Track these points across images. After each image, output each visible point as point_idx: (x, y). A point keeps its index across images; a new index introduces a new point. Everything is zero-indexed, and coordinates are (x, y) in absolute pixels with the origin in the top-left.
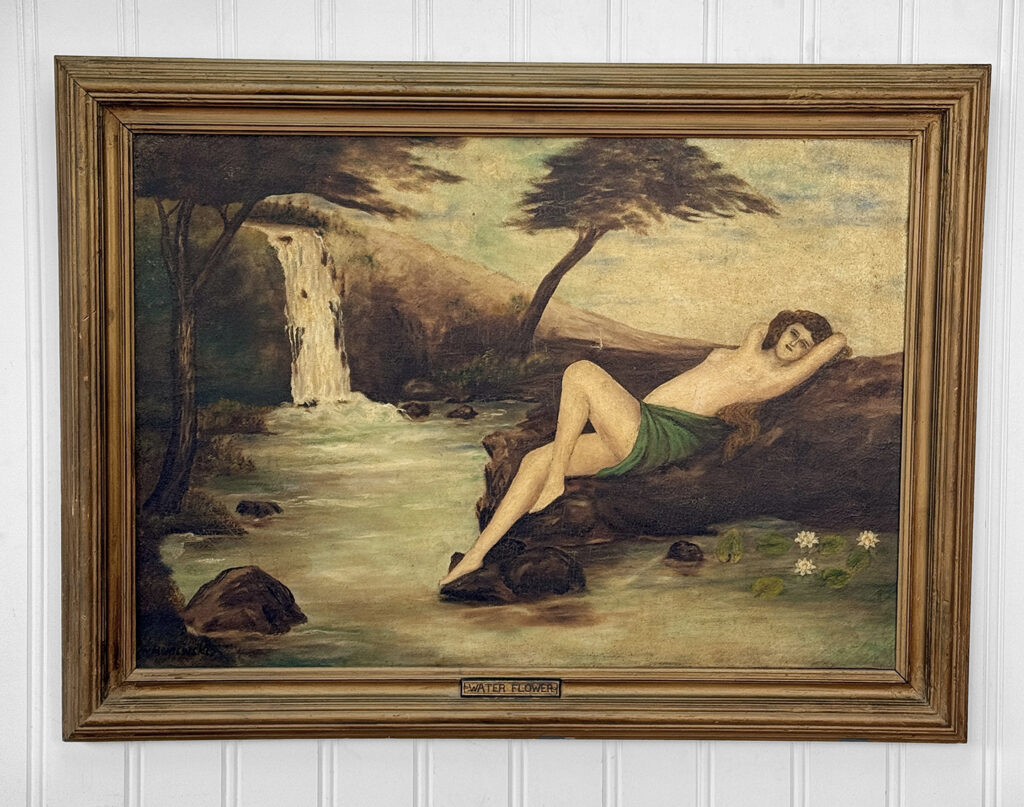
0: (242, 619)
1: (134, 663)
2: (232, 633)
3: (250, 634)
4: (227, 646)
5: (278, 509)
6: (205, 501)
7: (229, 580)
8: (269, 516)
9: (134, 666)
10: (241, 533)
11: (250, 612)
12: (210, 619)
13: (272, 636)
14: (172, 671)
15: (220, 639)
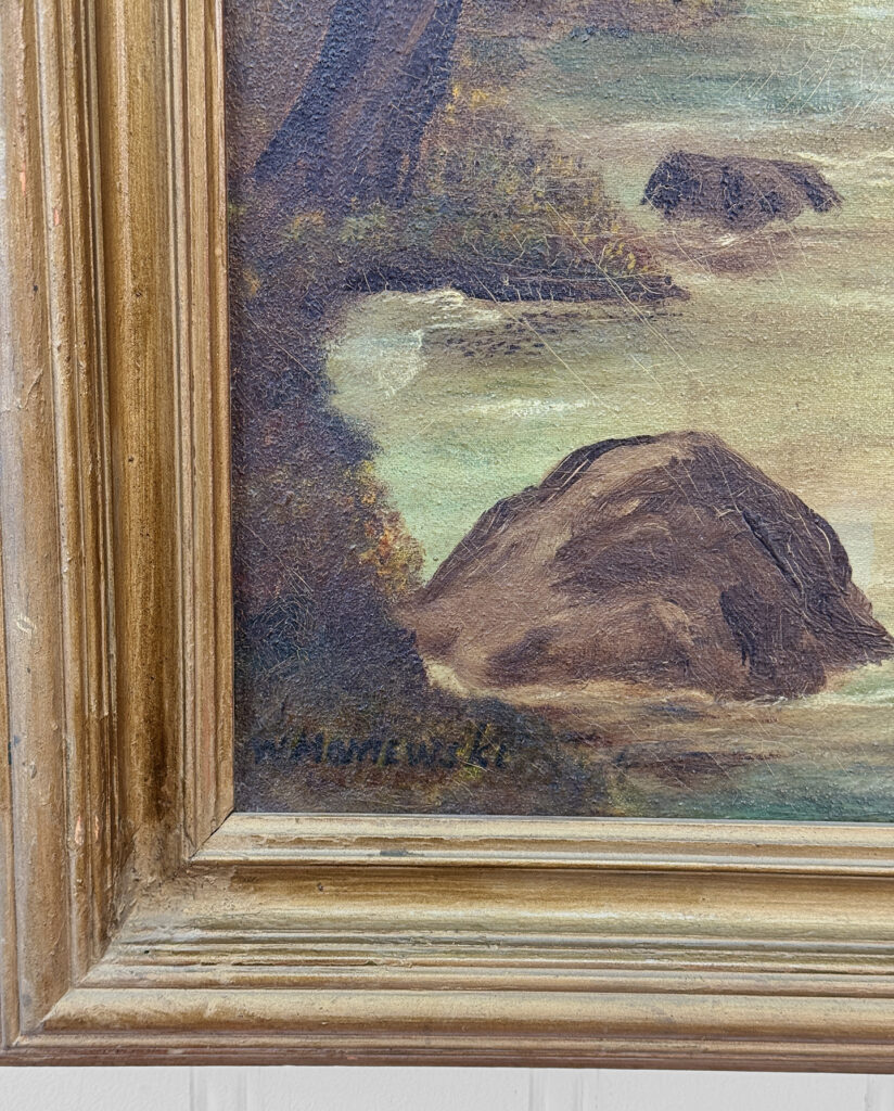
0: (637, 640)
1: (228, 791)
2: (596, 691)
3: (664, 697)
4: (577, 740)
5: (819, 195)
6: (519, 153)
7: (596, 489)
8: (777, 225)
9: (227, 804)
10: (658, 292)
11: (671, 615)
12: (517, 636)
13: (750, 707)
14: (368, 825)
15: (551, 712)
